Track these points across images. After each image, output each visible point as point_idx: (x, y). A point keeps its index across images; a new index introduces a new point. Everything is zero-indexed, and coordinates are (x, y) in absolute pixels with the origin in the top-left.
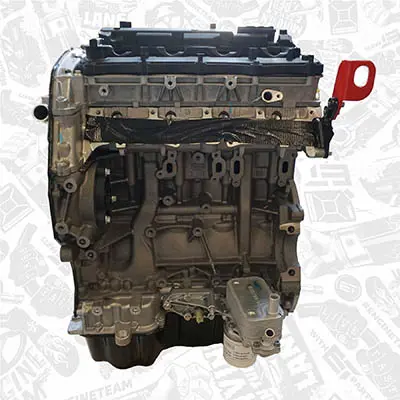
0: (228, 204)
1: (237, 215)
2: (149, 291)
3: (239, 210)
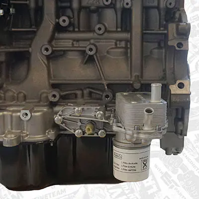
0: (122, 31)
1: (129, 41)
2: (42, 103)
3: (131, 36)
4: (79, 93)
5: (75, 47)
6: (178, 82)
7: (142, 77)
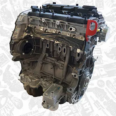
4: (48, 76)
5: (50, 59)
6: (70, 88)
7: (65, 79)
